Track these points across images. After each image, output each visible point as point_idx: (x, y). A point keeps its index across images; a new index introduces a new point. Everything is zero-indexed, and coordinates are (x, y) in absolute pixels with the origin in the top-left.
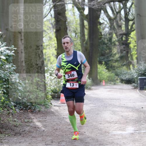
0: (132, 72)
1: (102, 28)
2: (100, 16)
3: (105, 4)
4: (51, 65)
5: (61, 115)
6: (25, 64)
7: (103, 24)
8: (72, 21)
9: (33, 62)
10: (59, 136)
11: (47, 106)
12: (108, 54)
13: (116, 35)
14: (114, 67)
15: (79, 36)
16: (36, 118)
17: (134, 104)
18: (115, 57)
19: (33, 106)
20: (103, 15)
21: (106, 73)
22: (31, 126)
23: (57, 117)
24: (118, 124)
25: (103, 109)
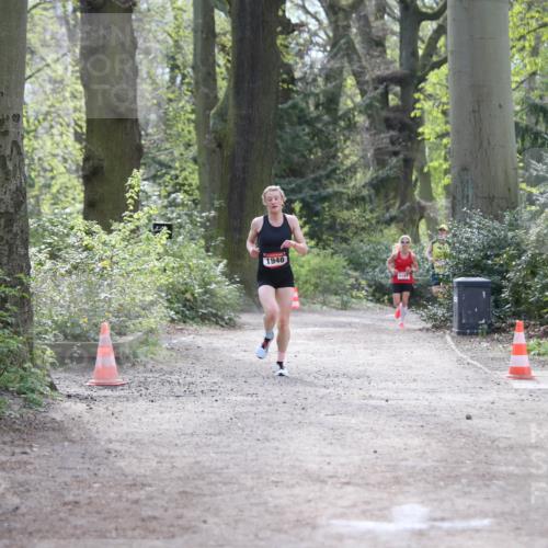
1: (298, 48)
5: (96, 442)
7: (300, 32)
10: (84, 534)
11: (35, 396)
13: (360, 84)
14: (345, 227)
15: (187, 80)
18: (351, 184)
23: (78, 448)
24: (358, 488)
25: (289, 416)
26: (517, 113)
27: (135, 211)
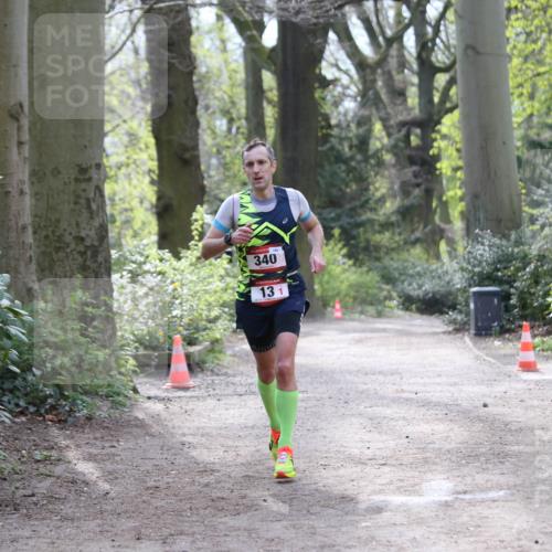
0: (445, 268)
1: (332, 100)
2: (322, 51)
3: (341, 7)
4: (135, 242)
5: (173, 435)
6: (35, 240)
7: (335, 86)
8: (215, 71)
9: (65, 230)
10: (163, 513)
11: (120, 399)
12: (353, 199)
13: (386, 127)
14: (377, 248)
15: (241, 130)
16: (78, 446)
17: (451, 389)
18: (382, 212)
19: (66, 398)
20: (333, 49)
21: (344, 271)
22: (58, 478)
23: (156, 441)
24: (393, 469)
25: (334, 409)
26: (518, 149)
27: (200, 240)
